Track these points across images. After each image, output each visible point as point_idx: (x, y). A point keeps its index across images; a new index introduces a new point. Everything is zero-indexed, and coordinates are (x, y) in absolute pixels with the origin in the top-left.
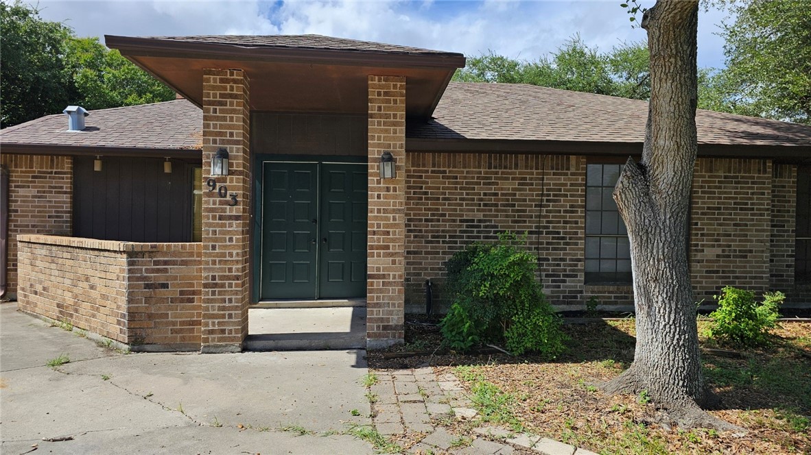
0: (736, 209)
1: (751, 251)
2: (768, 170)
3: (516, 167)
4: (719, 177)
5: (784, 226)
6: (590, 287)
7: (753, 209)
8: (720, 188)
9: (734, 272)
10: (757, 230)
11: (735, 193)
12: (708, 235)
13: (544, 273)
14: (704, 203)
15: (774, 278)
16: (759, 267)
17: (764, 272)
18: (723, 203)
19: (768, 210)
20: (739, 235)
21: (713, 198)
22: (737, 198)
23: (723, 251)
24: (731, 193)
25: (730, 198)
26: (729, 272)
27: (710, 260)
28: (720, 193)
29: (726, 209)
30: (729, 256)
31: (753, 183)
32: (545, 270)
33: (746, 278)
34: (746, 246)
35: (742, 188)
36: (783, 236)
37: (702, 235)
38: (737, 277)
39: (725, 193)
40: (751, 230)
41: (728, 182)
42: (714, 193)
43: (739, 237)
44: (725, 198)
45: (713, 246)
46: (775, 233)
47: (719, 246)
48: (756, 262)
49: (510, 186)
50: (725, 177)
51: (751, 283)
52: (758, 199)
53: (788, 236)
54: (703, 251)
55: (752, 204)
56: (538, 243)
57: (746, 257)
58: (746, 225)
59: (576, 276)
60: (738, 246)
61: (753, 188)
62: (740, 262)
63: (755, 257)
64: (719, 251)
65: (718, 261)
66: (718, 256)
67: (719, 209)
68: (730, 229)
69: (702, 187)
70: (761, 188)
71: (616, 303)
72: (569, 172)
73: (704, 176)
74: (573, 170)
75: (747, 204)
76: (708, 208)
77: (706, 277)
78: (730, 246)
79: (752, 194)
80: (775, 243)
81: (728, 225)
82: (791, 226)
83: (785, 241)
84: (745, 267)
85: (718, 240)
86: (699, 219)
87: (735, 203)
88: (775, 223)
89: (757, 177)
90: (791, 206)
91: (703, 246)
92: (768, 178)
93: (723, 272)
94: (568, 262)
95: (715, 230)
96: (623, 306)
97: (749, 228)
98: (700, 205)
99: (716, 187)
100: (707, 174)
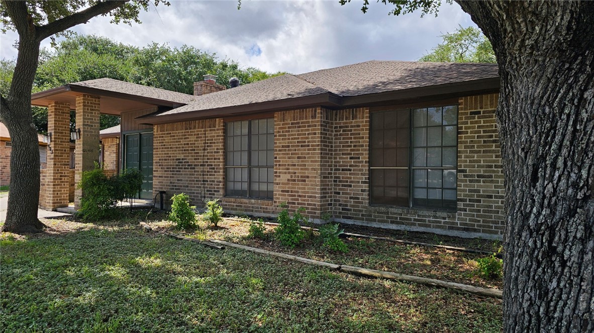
0: (298, 146)
1: (308, 177)
2: (317, 115)
3: (195, 128)
4: (289, 124)
5: (359, 158)
6: (226, 199)
7: (308, 146)
8: (289, 131)
9: (298, 192)
10: (312, 161)
11: (298, 135)
12: (283, 165)
13: (206, 189)
14: (280, 143)
15: (352, 200)
16: (313, 189)
17: (316, 193)
18: (291, 143)
19: (318, 145)
20: (301, 165)
21: (285, 139)
22: (299, 138)
23: (291, 177)
24: (295, 135)
25: (295, 138)
26: (295, 192)
27: (285, 183)
28: (289, 135)
29: (293, 146)
30: (295, 180)
31: (309, 126)
32: (207, 187)
33: (305, 197)
34: (304, 173)
35: (302, 131)
36: (358, 166)
37: (279, 165)
38: (300, 196)
39: (292, 135)
40: (308, 161)
41: (293, 127)
42: (286, 136)
43: (300, 166)
44: (292, 139)
45: (286, 173)
46: (353, 164)
47: (289, 173)
48: (312, 185)
49: (193, 138)
50: (292, 124)
51: (308, 201)
52: (312, 138)
53: (362, 166)
54: (280, 176)
55: (308, 142)
56: (203, 171)
57: (304, 181)
58: (305, 158)
59: (219, 191)
60: (300, 173)
61: (308, 130)
62: (302, 184)
63: (311, 181)
64: (288, 177)
65: (288, 184)
66: (288, 180)
67: (289, 146)
68: (295, 161)
69: (279, 132)
70: (314, 130)
71: (236, 209)
72: (216, 129)
73: (279, 125)
74: (217, 127)
75: (305, 142)
76: (283, 146)
77: (282, 195)
78: (295, 173)
79: (308, 134)
80: (352, 172)
81: (294, 158)
82: (365, 158)
83: (360, 170)
84: (304, 188)
85: (288, 169)
86: (277, 154)
87: (298, 142)
88: (352, 156)
89: (312, 121)
90: (364, 142)
91: (280, 173)
92: (318, 122)
93: (292, 192)
94: (216, 183)
95: (286, 162)
96: (239, 212)
97: (306, 159)
98: (278, 145)
99: (286, 132)
100: (282, 123)
